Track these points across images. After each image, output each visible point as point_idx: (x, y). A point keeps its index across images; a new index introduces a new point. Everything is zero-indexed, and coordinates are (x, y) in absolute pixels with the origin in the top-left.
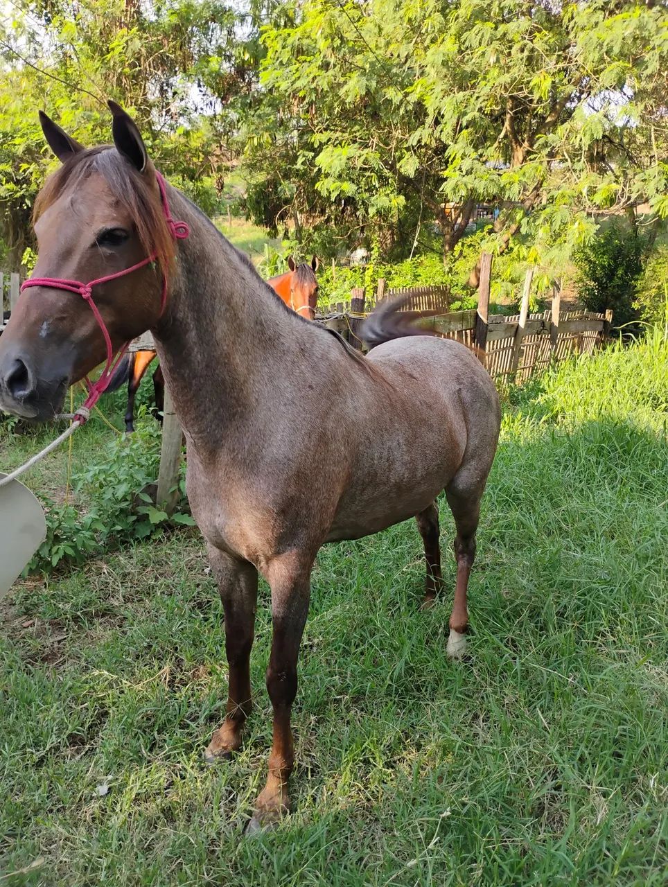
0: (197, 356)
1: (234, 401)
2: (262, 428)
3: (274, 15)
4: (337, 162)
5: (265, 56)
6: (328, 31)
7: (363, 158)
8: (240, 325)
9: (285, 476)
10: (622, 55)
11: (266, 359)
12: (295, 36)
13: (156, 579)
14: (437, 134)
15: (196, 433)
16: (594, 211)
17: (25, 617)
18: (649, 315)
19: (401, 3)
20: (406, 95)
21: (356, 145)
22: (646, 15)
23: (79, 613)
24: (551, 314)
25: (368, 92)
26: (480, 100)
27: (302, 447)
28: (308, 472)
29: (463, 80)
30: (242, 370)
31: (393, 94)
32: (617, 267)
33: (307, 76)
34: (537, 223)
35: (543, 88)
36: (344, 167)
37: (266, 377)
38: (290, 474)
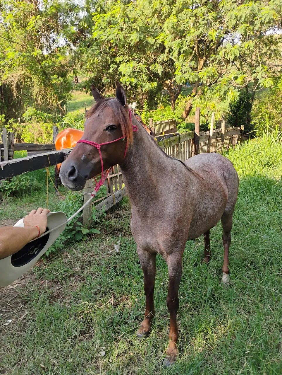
0: (139, 177)
1: (153, 194)
2: (163, 203)
3: (96, 7)
4: (128, 70)
5: (93, 25)
6: (122, 14)
7: (139, 67)
8: (153, 165)
9: (174, 221)
10: (245, 21)
11: (163, 176)
12: (108, 17)
13: (90, 258)
14: (170, 57)
15: (139, 206)
16: (237, 86)
17: (40, 279)
18: (257, 126)
19: (151, 1)
20: (156, 40)
21: (135, 62)
22: (254, 5)
23: (63, 276)
24: (221, 129)
25: (140, 40)
26: (188, 42)
27: (179, 209)
28: (181, 219)
29: (180, 34)
30: (155, 181)
31: (151, 40)
32: (240, 106)
33: (113, 34)
34: (214, 92)
35: (213, 36)
36: (131, 71)
37: (163, 183)
38: (175, 220)
